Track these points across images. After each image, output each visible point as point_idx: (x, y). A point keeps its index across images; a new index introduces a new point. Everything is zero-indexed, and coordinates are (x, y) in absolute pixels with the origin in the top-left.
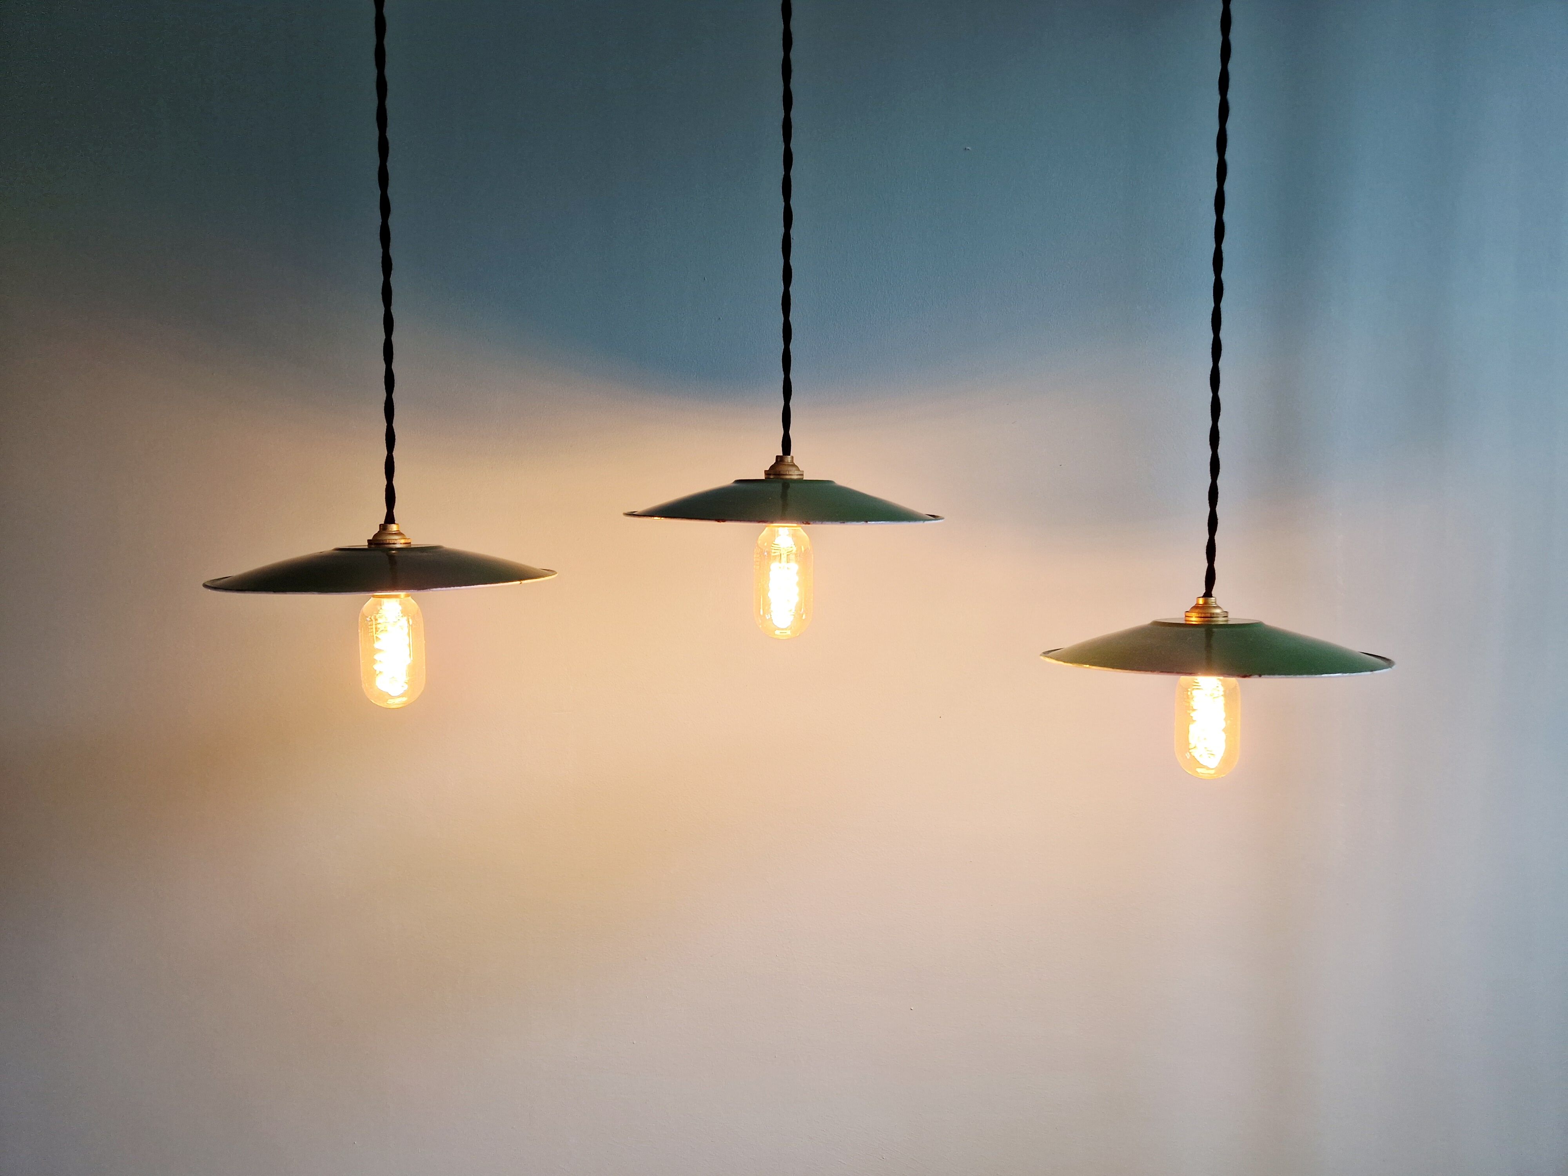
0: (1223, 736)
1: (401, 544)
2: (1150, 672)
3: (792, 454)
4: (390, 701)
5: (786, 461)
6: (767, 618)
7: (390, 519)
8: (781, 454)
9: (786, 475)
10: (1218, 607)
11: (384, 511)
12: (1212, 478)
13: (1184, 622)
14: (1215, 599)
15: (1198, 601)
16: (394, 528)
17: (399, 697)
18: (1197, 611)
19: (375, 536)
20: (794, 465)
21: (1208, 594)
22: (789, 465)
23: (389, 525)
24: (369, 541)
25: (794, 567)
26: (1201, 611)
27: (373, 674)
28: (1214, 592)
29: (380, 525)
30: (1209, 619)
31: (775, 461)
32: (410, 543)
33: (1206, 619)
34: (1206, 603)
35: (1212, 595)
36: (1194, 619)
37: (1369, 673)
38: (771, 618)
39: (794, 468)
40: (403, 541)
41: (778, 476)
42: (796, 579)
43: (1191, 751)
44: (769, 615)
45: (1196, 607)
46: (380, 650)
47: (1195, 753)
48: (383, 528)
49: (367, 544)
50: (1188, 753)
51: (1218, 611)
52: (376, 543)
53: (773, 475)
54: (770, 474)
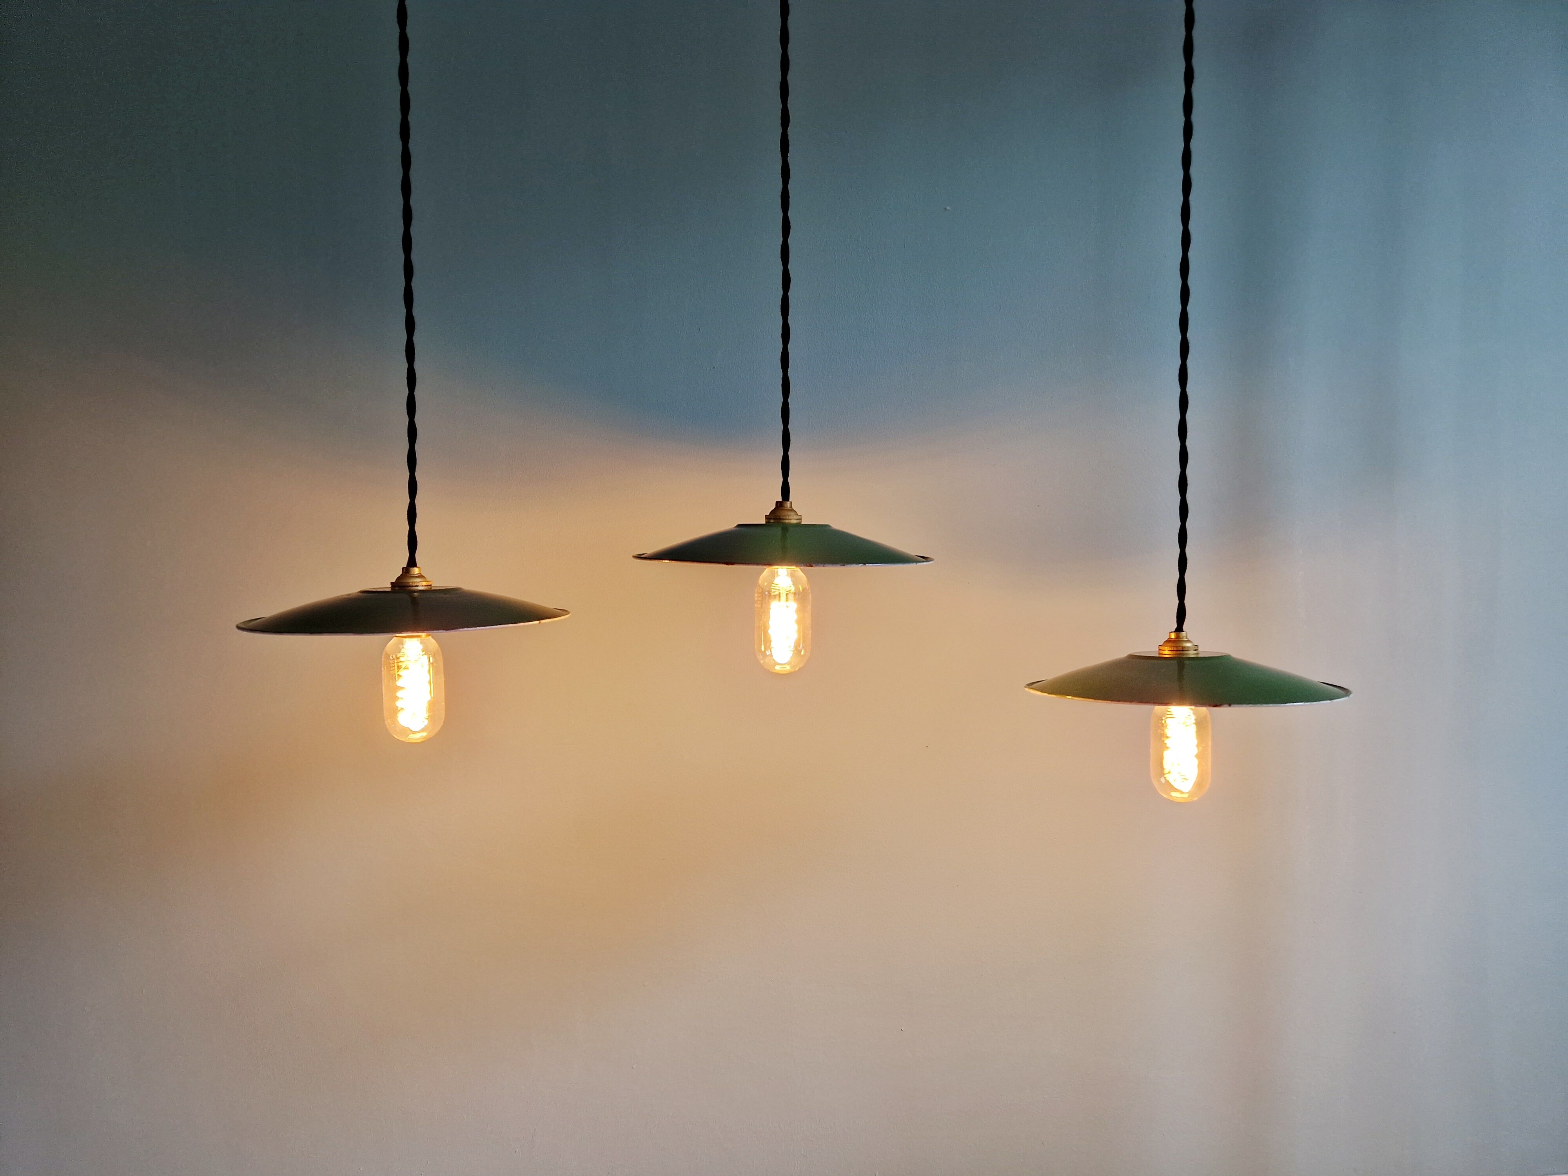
0: (1196, 762)
1: (423, 586)
2: (1128, 703)
3: (790, 500)
4: (412, 736)
5: (786, 506)
6: (768, 654)
7: (412, 562)
8: (781, 500)
9: (786, 519)
10: (1189, 641)
11: (407, 555)
12: (1181, 521)
13: (1157, 655)
14: (1186, 634)
15: (1170, 635)
16: (416, 571)
17: (419, 732)
18: (1170, 644)
19: (398, 579)
20: (793, 510)
21: (1179, 629)
22: (788, 510)
23: (411, 568)
24: (392, 583)
25: (793, 605)
26: (1173, 645)
27: (395, 711)
28: (1185, 627)
29: (403, 568)
30: (1181, 652)
31: (775, 507)
32: (431, 585)
33: (1178, 652)
34: (1177, 637)
35: (1183, 629)
36: (1167, 652)
37: (1328, 701)
38: (771, 653)
39: (793, 513)
40: (424, 583)
41: (778, 520)
42: (795, 617)
43: (1165, 776)
44: (769, 651)
45: (1169, 641)
46: (402, 688)
47: (1169, 777)
48: (406, 571)
49: (390, 586)
50: (1163, 778)
51: (1188, 645)
52: (400, 585)
53: (773, 519)
54: (770, 519)
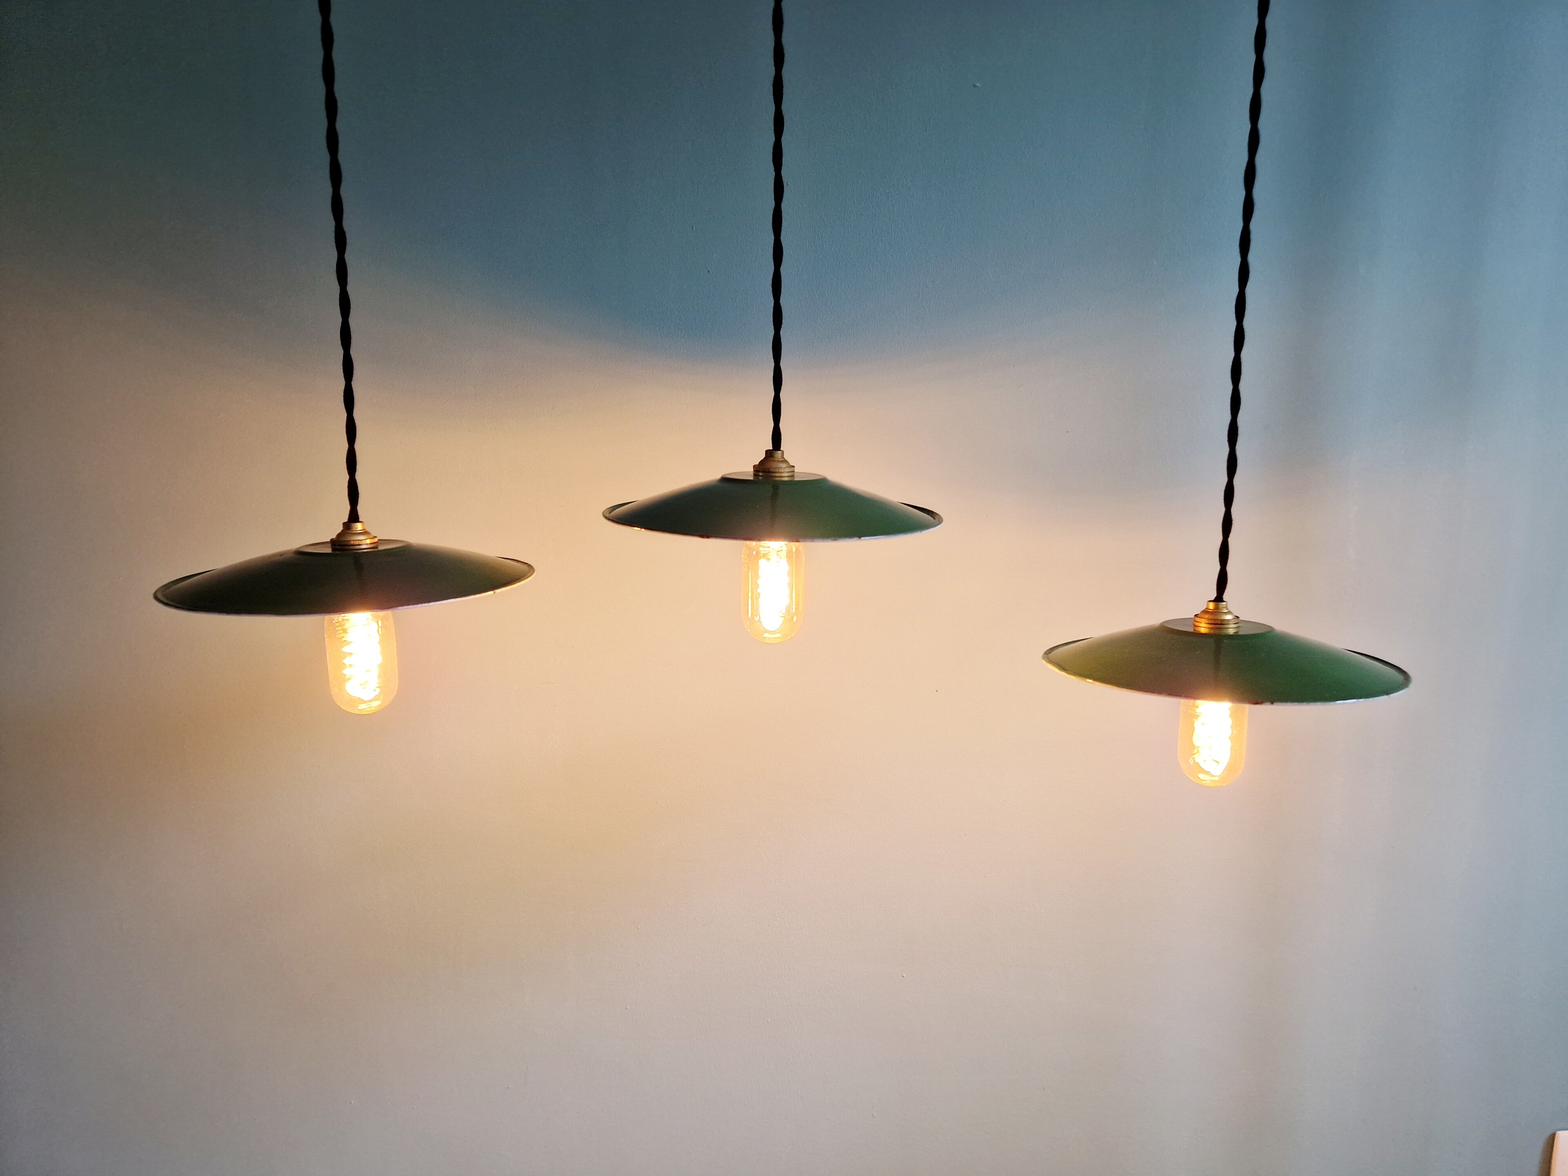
0: (1228, 744)
1: (367, 544)
3: (782, 449)
4: (362, 706)
5: (776, 456)
6: (757, 620)
7: (354, 517)
8: (771, 448)
9: (775, 472)
10: (1229, 613)
11: (347, 507)
12: (1228, 477)
13: (1192, 630)
14: (1226, 604)
15: (1208, 605)
16: (359, 527)
17: (371, 701)
18: (1207, 616)
19: (339, 535)
20: (785, 461)
21: (1219, 599)
22: (778, 461)
23: (353, 524)
24: (330, 542)
25: (785, 566)
26: (1211, 617)
27: (343, 680)
28: (1225, 597)
29: (344, 524)
30: (1219, 626)
31: (764, 456)
32: (376, 543)
33: (1217, 626)
34: (1217, 608)
35: (1222, 598)
36: (1203, 628)
37: (1385, 697)
38: (760, 620)
39: (784, 465)
40: (368, 541)
41: (767, 474)
42: (787, 579)
43: (1194, 756)
44: (758, 617)
45: (1206, 612)
46: (350, 654)
47: (1198, 759)
48: (347, 526)
49: (329, 545)
50: (1192, 759)
51: (1229, 617)
52: (340, 545)
53: (763, 472)
54: (759, 471)
